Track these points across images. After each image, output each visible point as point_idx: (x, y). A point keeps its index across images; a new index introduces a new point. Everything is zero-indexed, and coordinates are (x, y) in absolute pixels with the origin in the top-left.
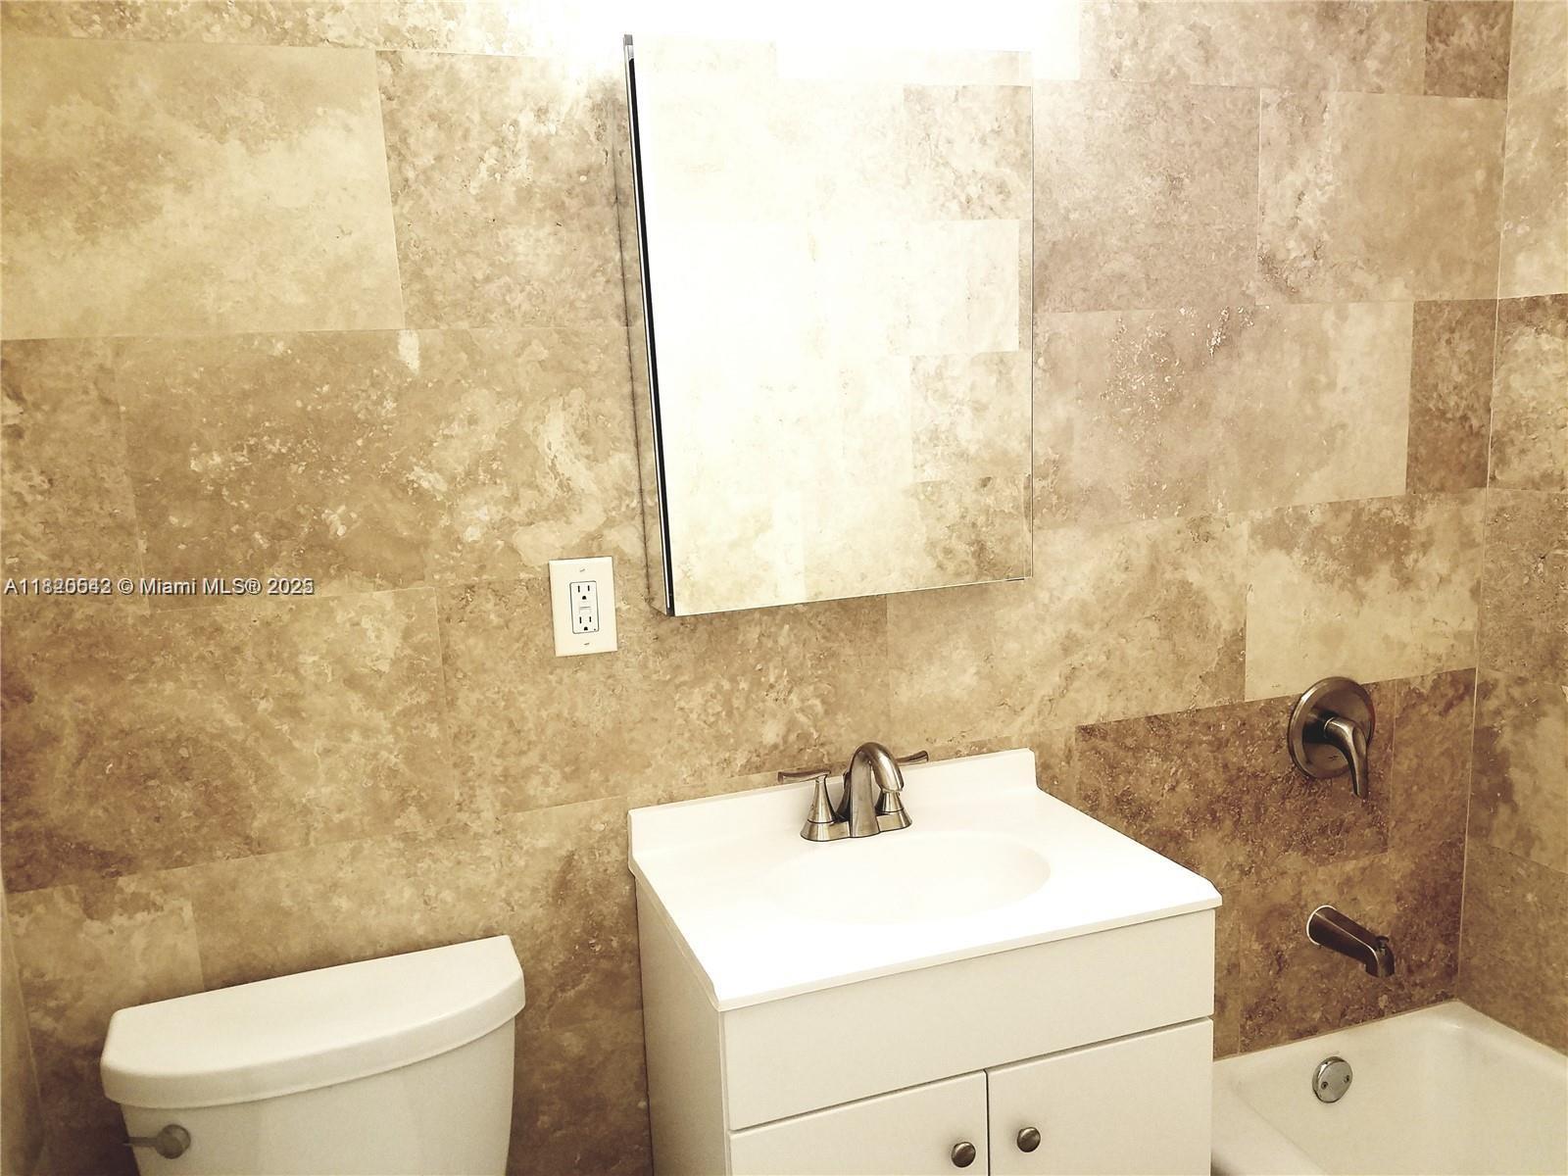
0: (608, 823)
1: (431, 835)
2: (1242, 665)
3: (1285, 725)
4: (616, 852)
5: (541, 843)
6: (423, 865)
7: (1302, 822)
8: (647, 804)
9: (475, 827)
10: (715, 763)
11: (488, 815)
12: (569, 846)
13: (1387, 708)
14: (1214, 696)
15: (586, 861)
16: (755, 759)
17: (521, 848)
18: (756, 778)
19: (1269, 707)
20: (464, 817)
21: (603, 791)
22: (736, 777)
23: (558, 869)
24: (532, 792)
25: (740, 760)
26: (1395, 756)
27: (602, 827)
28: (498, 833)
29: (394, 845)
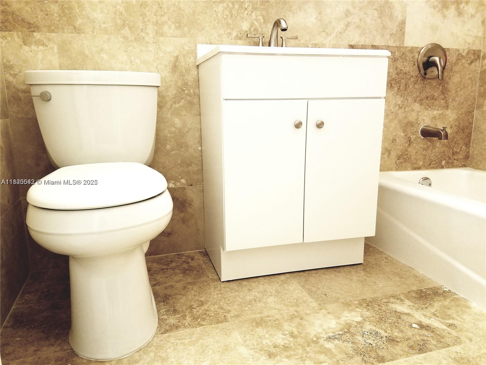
0: (190, 47)
1: (133, 38)
2: (404, 32)
3: (417, 57)
4: (192, 59)
5: (168, 50)
6: (130, 48)
7: (420, 93)
8: (203, 43)
9: (147, 39)
10: (226, 33)
11: (151, 36)
12: (177, 53)
13: (452, 58)
14: (395, 42)
15: (183, 60)
16: (239, 35)
17: (162, 50)
18: (239, 42)
19: (412, 50)
20: (143, 34)
21: (188, 36)
22: (233, 40)
23: (173, 60)
24: (165, 31)
25: (234, 34)
26: (453, 76)
27: (188, 48)
28: (154, 43)
29: (121, 39)
